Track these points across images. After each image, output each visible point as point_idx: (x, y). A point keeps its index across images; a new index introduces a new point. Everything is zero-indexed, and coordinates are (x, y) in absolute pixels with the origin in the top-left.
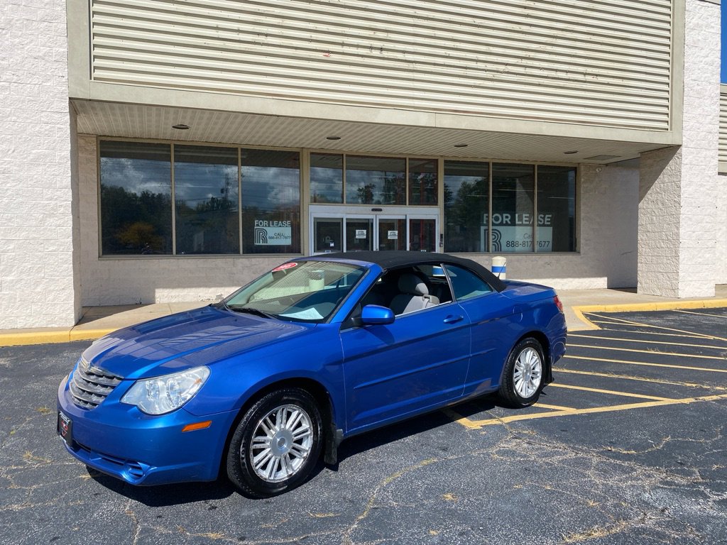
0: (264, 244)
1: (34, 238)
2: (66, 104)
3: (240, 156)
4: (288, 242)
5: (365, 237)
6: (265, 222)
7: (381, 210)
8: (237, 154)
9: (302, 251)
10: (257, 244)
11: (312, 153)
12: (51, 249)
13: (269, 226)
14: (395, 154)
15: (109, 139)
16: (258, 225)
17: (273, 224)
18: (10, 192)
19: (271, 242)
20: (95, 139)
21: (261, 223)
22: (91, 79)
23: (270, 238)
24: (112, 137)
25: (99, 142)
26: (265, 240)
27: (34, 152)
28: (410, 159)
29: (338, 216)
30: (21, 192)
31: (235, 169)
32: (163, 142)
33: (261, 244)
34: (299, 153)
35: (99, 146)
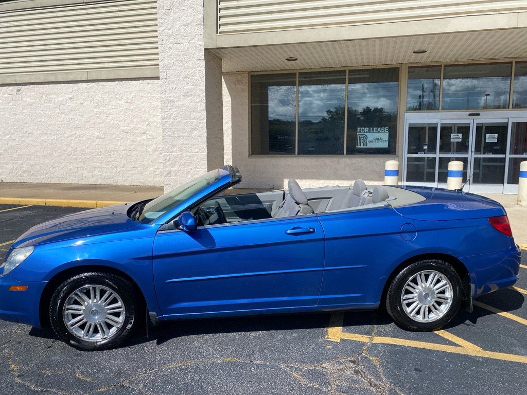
0: (364, 147)
1: (186, 144)
2: (202, 54)
3: (347, 77)
4: (385, 145)
5: (460, 140)
6: (367, 129)
7: (478, 115)
8: (345, 75)
9: (397, 153)
10: (358, 147)
11: (410, 68)
12: (195, 151)
13: (370, 132)
14: (498, 59)
15: (256, 73)
16: (360, 132)
17: (373, 130)
18: (173, 115)
19: (370, 145)
20: (247, 75)
21: (363, 130)
22: (217, 33)
23: (370, 142)
24: (258, 72)
25: (250, 77)
26: (365, 144)
27: (185, 88)
28: (516, 62)
29: (434, 121)
30: (179, 115)
31: (343, 87)
32: (291, 72)
33: (362, 146)
34: (399, 68)
35: (250, 79)
